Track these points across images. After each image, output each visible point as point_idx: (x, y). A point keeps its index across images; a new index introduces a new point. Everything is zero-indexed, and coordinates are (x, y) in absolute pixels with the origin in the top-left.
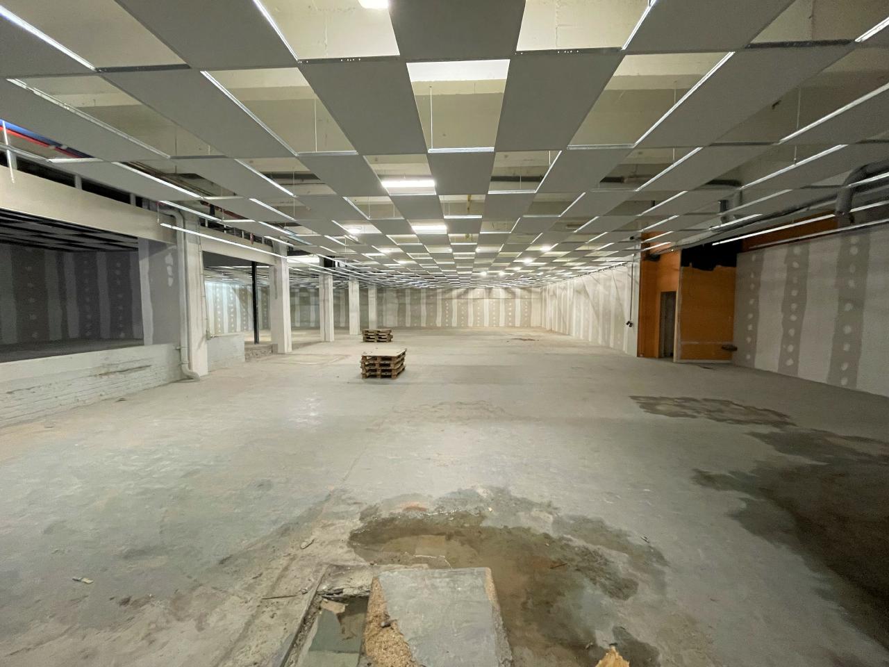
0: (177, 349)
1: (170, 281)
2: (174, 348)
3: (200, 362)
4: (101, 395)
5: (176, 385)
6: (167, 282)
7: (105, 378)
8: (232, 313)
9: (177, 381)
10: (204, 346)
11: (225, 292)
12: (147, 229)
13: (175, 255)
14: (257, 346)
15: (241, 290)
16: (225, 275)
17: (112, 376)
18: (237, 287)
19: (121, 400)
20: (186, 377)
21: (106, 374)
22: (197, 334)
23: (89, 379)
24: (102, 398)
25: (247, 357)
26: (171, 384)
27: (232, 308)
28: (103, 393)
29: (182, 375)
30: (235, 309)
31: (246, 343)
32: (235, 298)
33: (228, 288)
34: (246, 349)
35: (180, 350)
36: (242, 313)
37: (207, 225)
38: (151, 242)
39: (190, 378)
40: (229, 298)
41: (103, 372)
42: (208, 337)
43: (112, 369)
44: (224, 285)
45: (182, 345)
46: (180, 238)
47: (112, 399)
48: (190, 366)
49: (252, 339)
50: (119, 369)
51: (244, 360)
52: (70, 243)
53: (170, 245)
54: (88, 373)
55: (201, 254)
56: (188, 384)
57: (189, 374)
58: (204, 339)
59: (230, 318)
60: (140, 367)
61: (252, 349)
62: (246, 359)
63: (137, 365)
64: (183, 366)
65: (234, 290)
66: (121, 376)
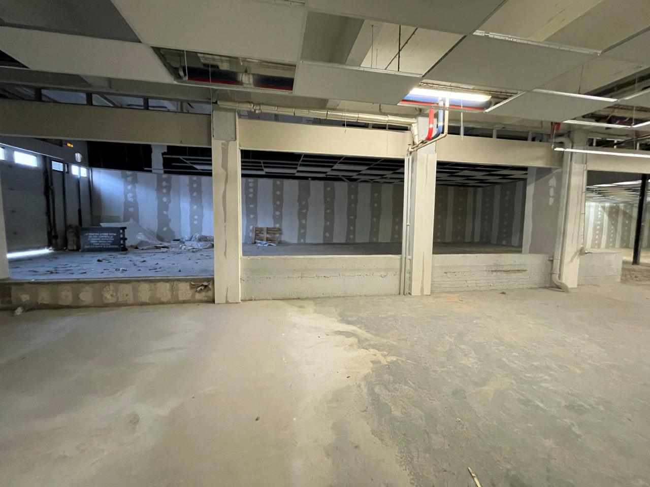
0: (550, 260)
1: (551, 201)
2: (547, 258)
3: (570, 275)
4: (490, 286)
5: (546, 290)
6: (548, 202)
7: (494, 273)
8: (598, 230)
9: (545, 288)
10: (577, 261)
11: (592, 210)
12: (538, 158)
13: (559, 178)
14: (636, 267)
15: (611, 208)
16: (599, 193)
17: (499, 273)
18: (607, 205)
19: (504, 293)
20: (555, 286)
21: (495, 271)
22: (571, 248)
23: (485, 273)
24: (491, 288)
25: (624, 278)
26: (540, 289)
27: (598, 225)
28: (492, 285)
29: (552, 284)
30: (602, 225)
31: (624, 263)
32: (603, 216)
33: (597, 207)
34: (623, 269)
35: (552, 261)
36: (609, 229)
37: (594, 144)
38: (539, 169)
39: (559, 287)
40: (596, 216)
41: (494, 269)
42: (582, 252)
43: (500, 269)
44: (593, 204)
45: (556, 257)
46: (567, 159)
47: (497, 290)
48: (560, 276)
49: (631, 259)
50: (504, 269)
51: (619, 280)
52: (482, 181)
53: (556, 169)
54: (485, 268)
55: (585, 173)
56: (555, 292)
57: (559, 284)
58: (578, 254)
59: (595, 234)
60: (519, 271)
61: (629, 270)
62: (621, 279)
63: (516, 268)
64: (553, 275)
65: (604, 208)
66: (504, 274)
